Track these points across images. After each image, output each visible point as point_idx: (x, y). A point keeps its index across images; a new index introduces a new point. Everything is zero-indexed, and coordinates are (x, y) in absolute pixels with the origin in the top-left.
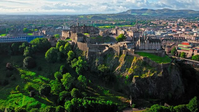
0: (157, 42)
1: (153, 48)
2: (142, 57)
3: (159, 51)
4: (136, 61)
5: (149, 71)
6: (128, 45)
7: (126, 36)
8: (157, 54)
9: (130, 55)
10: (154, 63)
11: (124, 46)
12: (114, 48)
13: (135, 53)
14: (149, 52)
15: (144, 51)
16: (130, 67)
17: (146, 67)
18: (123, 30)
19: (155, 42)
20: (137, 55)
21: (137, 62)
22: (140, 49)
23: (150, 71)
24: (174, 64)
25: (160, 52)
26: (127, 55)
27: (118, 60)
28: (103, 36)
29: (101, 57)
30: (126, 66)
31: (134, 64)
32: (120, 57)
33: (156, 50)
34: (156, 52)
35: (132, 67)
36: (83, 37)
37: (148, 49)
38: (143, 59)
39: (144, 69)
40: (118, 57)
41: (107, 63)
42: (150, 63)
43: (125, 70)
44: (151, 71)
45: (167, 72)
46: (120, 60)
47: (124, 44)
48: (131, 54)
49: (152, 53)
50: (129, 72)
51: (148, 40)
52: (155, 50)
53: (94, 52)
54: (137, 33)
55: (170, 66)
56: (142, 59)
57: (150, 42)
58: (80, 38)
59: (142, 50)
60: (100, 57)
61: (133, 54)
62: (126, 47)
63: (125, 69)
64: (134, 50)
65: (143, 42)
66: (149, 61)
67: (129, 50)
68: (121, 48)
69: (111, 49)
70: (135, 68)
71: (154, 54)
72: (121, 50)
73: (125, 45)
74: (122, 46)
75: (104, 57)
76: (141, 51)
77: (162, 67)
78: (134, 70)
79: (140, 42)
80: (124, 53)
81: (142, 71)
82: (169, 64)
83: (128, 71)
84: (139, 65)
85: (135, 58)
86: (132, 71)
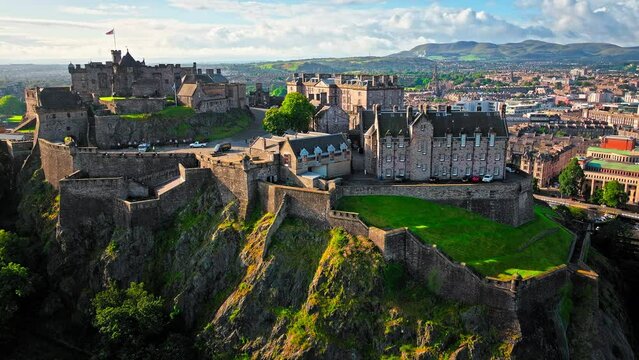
0: (484, 134)
1: (461, 168)
2: (379, 235)
3: (496, 187)
4: (336, 261)
5: (425, 329)
6: (304, 152)
7: (321, 106)
8: (480, 207)
9: (305, 220)
10: (459, 270)
11: (278, 157)
12: (219, 170)
13: (339, 204)
14: (431, 196)
15: (402, 190)
16: (303, 299)
17: (403, 302)
18: (326, 82)
19: (470, 133)
20: (349, 218)
21: (344, 267)
22: (379, 174)
23: (427, 335)
24: (592, 275)
25: (503, 191)
26: (289, 217)
27: (238, 251)
28: (199, 105)
29: (139, 230)
30: (274, 292)
31: (323, 279)
32: (250, 231)
33: (479, 181)
34: (477, 196)
35: (311, 300)
36: (80, 115)
37: (427, 175)
38: (382, 247)
39: (392, 320)
40: (239, 227)
41: (176, 265)
42: (436, 275)
43: (271, 321)
44: (435, 335)
45: (552, 337)
46: (244, 252)
47: (281, 144)
48: (311, 214)
49: (451, 203)
50: (291, 338)
51: (424, 122)
52: (470, 180)
53: (99, 201)
54: (390, 93)
55: (567, 286)
56: (376, 249)
57: (439, 133)
58: (61, 115)
59: (392, 181)
60: (129, 231)
61: (325, 212)
62: (293, 167)
63: (266, 312)
64: (332, 185)
65: (394, 134)
66: (426, 257)
67: (308, 181)
68: (263, 173)
69: (204, 181)
70: (331, 311)
71: (464, 204)
72: (261, 185)
73: (287, 151)
74: (270, 158)
75: (155, 231)
76: (383, 191)
77: (513, 307)
78: (321, 325)
79: (381, 136)
80: (271, 202)
81: (379, 329)
82: (559, 277)
83: (283, 330)
84: (360, 289)
85: (336, 237)
86: (312, 332)
